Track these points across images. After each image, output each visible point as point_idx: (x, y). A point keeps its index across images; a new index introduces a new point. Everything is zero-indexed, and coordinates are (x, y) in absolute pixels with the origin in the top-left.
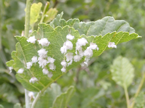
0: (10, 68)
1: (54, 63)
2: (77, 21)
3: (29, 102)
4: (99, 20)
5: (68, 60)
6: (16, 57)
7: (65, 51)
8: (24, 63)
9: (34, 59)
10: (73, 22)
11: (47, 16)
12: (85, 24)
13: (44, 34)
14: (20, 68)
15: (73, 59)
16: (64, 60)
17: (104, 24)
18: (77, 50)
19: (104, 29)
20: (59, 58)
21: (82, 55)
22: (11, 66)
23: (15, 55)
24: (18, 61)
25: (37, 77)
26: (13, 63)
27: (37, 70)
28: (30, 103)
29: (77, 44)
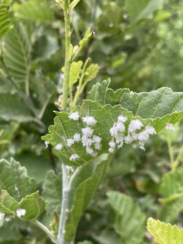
0: (47, 143)
1: (101, 142)
2: (127, 91)
3: (67, 175)
4: (154, 91)
5: (117, 142)
6: (54, 132)
7: (116, 133)
8: (64, 139)
9: (77, 137)
10: (123, 92)
11: (87, 73)
12: (137, 95)
13: (90, 111)
14: (58, 143)
15: (124, 141)
16: (113, 140)
17: (160, 97)
18: (130, 133)
19: (160, 102)
20: (107, 137)
21: (135, 137)
22: (47, 140)
23: (53, 130)
24: (56, 136)
25: (78, 154)
26: (50, 137)
27: (79, 147)
28: (68, 177)
29: (130, 126)
